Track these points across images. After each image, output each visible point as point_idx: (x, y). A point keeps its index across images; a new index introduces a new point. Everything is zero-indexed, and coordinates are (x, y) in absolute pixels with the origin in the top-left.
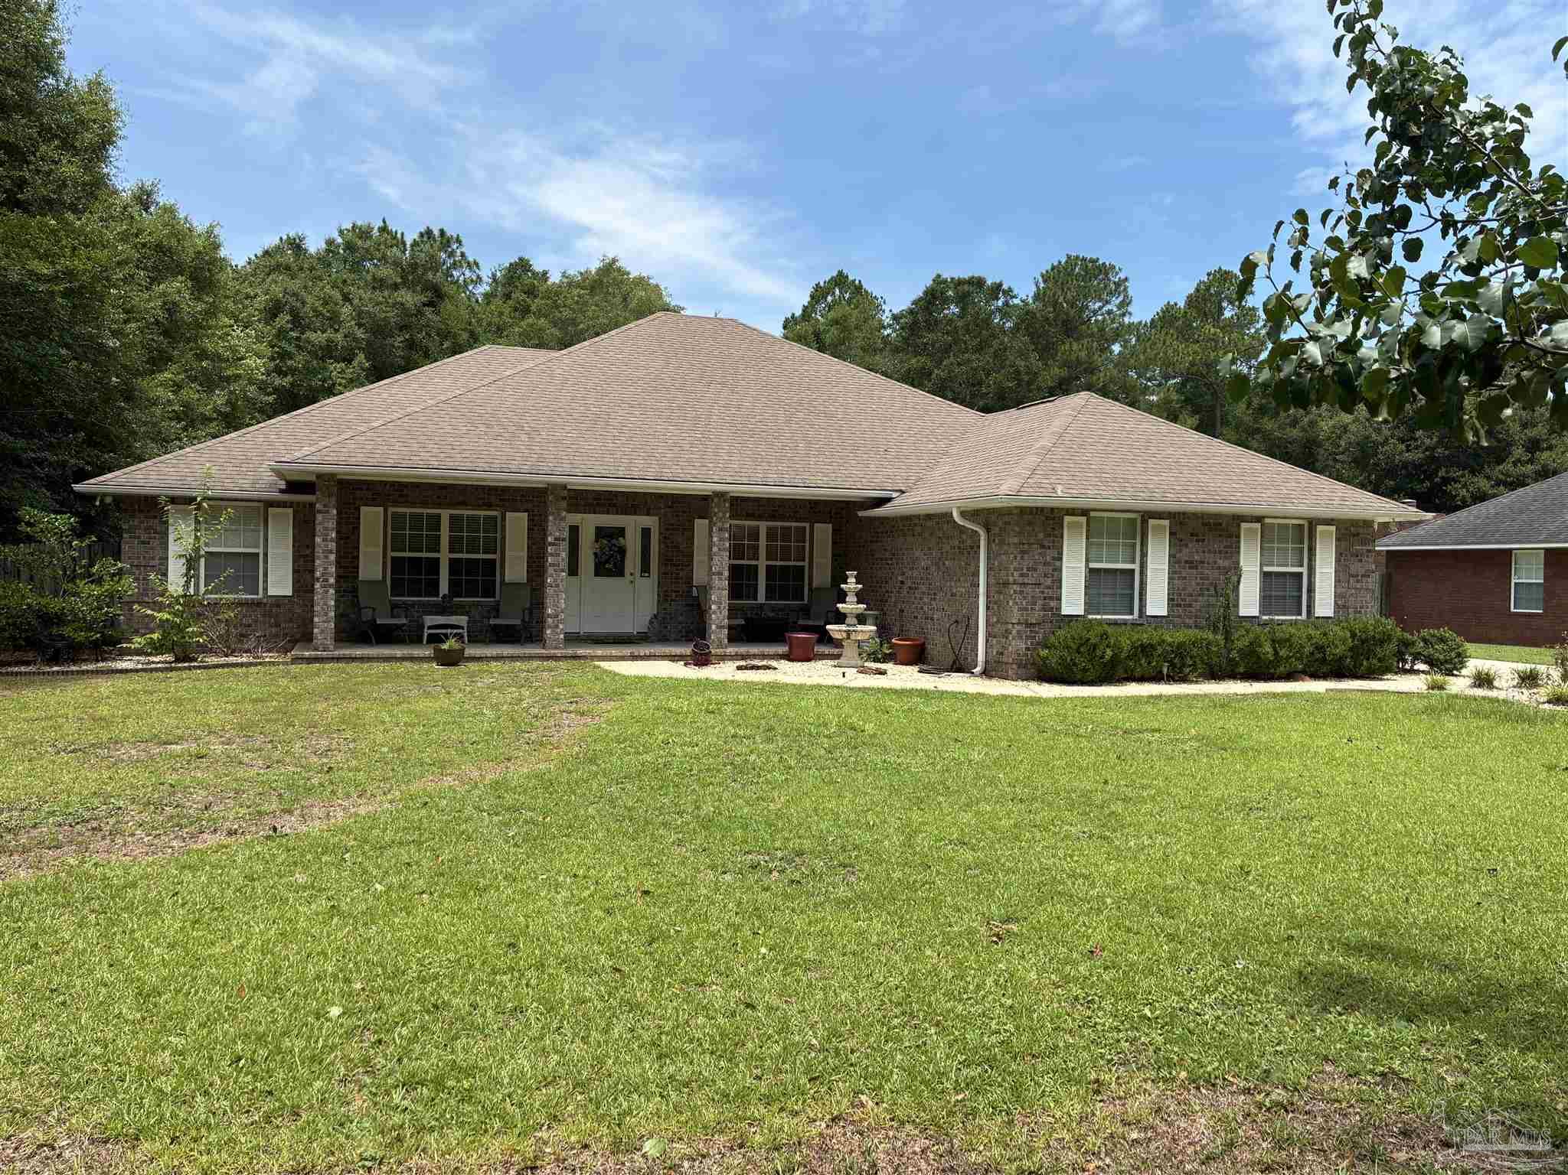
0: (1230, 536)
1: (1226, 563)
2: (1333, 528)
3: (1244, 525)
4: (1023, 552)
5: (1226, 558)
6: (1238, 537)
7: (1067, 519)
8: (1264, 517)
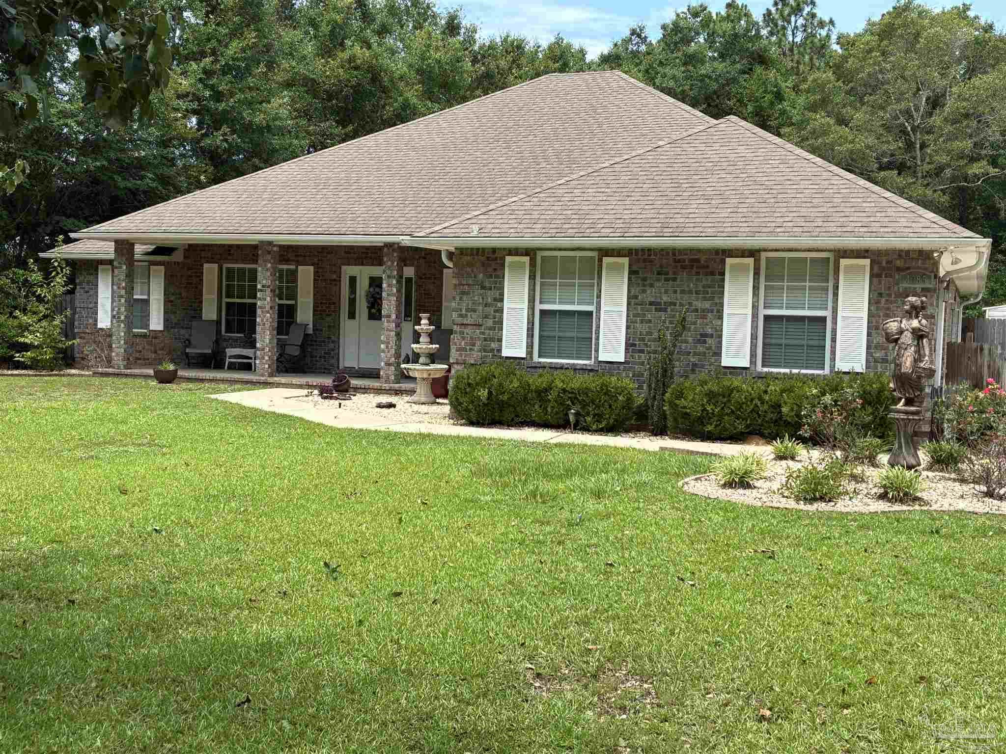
0: (712, 274)
1: (707, 305)
2: (867, 262)
3: (729, 261)
4: (463, 293)
5: (705, 299)
6: (723, 274)
7: (508, 259)
8: (759, 251)
